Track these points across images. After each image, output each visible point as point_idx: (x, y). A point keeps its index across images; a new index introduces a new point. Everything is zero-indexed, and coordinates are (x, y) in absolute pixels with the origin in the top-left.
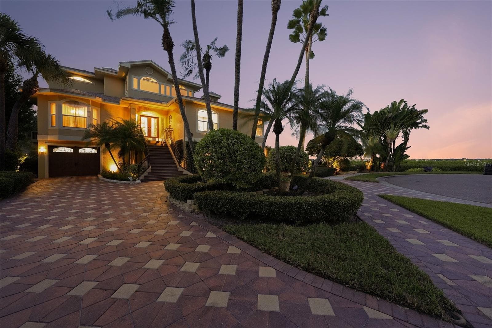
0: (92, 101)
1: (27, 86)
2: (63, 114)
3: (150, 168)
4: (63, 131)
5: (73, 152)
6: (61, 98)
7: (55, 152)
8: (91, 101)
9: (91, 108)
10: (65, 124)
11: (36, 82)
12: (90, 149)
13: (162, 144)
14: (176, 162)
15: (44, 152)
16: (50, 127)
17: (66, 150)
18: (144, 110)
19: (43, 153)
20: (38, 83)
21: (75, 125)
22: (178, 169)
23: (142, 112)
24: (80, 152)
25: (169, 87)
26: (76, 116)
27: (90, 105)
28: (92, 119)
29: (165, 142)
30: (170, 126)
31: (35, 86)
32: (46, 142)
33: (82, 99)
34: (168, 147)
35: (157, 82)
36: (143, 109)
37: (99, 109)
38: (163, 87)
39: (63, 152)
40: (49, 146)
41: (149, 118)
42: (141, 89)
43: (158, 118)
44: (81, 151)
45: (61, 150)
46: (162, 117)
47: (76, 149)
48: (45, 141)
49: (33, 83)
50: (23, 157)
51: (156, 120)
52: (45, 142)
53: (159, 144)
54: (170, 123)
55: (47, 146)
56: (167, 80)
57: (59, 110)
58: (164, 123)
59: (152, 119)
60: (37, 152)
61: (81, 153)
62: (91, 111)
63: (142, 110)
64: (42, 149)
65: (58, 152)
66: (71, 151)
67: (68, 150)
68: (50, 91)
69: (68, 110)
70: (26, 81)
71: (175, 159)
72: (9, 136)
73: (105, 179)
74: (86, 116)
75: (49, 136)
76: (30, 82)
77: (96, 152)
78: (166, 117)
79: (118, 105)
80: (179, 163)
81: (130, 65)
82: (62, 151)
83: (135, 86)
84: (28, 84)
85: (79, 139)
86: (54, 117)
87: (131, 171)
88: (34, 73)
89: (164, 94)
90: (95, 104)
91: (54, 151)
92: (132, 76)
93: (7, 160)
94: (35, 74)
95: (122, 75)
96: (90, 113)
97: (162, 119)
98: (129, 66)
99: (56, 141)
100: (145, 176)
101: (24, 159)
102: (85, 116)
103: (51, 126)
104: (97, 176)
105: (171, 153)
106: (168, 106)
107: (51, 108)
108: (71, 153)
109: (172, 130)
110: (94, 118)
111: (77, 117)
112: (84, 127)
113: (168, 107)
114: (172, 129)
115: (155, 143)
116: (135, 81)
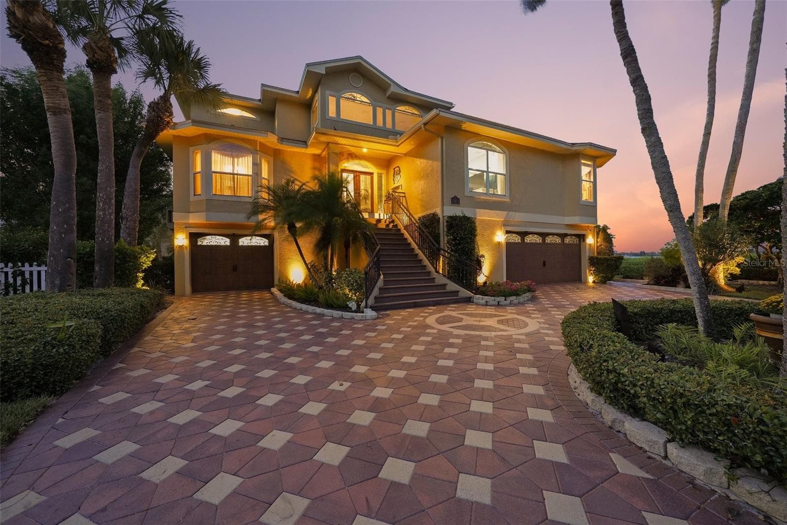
0: (260, 142)
1: (153, 113)
2: (213, 169)
3: (382, 277)
4: (214, 203)
5: (229, 244)
6: (209, 139)
7: (200, 245)
8: (258, 143)
9: (258, 156)
10: (217, 189)
11: (168, 104)
12: (257, 238)
13: (387, 225)
14: (426, 262)
15: (183, 245)
16: (192, 198)
17: (217, 241)
18: (348, 158)
19: (181, 247)
20: (172, 107)
21: (233, 192)
22: (435, 278)
23: (344, 163)
24: (240, 244)
25: (391, 111)
26: (233, 174)
27: (257, 150)
28: (261, 179)
29: (393, 221)
30: (397, 188)
31: (167, 111)
32: (187, 225)
33: (243, 140)
34: (400, 230)
35: (369, 102)
36: (346, 156)
37: (271, 159)
38: (380, 111)
39: (214, 246)
40: (190, 234)
41: (357, 174)
42: (341, 117)
43: (371, 174)
44: (244, 242)
45: (210, 241)
46: (380, 171)
47: (234, 238)
48: (184, 224)
49: (163, 105)
50: (148, 256)
51: (368, 177)
52: (184, 226)
53: (382, 225)
54: (394, 184)
55: (188, 234)
56: (388, 97)
57: (207, 162)
58: (383, 183)
59: (362, 177)
60: (173, 245)
61: (242, 246)
62: (259, 162)
63: (345, 159)
64: (181, 240)
65: (205, 245)
66: (225, 241)
67: (222, 240)
68: (192, 125)
69: (221, 163)
70: (152, 102)
71: (422, 256)
72: (125, 213)
73: (290, 301)
74: (251, 173)
75: (190, 214)
76: (160, 103)
77: (267, 244)
78: (386, 171)
79: (303, 150)
80: (434, 264)
81: (324, 69)
82: (211, 243)
83: (332, 112)
84: (155, 108)
85: (239, 218)
86: (199, 177)
87: (348, 286)
88: (165, 88)
89: (382, 125)
90: (264, 150)
91: (199, 243)
92: (327, 92)
93: (118, 262)
94: (167, 89)
95: (306, 97)
96: (256, 166)
97: (380, 177)
98: (322, 70)
99: (201, 224)
100: (375, 298)
101: (151, 259)
102: (249, 174)
103: (194, 195)
104: (270, 291)
105: (410, 244)
106: (398, 144)
107: (194, 161)
108: (226, 246)
109: (403, 195)
110: (263, 176)
111: (236, 176)
112: (247, 196)
113: (398, 146)
114: (404, 193)
115: (375, 222)
116: (332, 102)
